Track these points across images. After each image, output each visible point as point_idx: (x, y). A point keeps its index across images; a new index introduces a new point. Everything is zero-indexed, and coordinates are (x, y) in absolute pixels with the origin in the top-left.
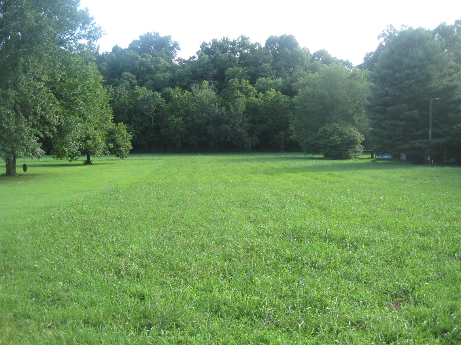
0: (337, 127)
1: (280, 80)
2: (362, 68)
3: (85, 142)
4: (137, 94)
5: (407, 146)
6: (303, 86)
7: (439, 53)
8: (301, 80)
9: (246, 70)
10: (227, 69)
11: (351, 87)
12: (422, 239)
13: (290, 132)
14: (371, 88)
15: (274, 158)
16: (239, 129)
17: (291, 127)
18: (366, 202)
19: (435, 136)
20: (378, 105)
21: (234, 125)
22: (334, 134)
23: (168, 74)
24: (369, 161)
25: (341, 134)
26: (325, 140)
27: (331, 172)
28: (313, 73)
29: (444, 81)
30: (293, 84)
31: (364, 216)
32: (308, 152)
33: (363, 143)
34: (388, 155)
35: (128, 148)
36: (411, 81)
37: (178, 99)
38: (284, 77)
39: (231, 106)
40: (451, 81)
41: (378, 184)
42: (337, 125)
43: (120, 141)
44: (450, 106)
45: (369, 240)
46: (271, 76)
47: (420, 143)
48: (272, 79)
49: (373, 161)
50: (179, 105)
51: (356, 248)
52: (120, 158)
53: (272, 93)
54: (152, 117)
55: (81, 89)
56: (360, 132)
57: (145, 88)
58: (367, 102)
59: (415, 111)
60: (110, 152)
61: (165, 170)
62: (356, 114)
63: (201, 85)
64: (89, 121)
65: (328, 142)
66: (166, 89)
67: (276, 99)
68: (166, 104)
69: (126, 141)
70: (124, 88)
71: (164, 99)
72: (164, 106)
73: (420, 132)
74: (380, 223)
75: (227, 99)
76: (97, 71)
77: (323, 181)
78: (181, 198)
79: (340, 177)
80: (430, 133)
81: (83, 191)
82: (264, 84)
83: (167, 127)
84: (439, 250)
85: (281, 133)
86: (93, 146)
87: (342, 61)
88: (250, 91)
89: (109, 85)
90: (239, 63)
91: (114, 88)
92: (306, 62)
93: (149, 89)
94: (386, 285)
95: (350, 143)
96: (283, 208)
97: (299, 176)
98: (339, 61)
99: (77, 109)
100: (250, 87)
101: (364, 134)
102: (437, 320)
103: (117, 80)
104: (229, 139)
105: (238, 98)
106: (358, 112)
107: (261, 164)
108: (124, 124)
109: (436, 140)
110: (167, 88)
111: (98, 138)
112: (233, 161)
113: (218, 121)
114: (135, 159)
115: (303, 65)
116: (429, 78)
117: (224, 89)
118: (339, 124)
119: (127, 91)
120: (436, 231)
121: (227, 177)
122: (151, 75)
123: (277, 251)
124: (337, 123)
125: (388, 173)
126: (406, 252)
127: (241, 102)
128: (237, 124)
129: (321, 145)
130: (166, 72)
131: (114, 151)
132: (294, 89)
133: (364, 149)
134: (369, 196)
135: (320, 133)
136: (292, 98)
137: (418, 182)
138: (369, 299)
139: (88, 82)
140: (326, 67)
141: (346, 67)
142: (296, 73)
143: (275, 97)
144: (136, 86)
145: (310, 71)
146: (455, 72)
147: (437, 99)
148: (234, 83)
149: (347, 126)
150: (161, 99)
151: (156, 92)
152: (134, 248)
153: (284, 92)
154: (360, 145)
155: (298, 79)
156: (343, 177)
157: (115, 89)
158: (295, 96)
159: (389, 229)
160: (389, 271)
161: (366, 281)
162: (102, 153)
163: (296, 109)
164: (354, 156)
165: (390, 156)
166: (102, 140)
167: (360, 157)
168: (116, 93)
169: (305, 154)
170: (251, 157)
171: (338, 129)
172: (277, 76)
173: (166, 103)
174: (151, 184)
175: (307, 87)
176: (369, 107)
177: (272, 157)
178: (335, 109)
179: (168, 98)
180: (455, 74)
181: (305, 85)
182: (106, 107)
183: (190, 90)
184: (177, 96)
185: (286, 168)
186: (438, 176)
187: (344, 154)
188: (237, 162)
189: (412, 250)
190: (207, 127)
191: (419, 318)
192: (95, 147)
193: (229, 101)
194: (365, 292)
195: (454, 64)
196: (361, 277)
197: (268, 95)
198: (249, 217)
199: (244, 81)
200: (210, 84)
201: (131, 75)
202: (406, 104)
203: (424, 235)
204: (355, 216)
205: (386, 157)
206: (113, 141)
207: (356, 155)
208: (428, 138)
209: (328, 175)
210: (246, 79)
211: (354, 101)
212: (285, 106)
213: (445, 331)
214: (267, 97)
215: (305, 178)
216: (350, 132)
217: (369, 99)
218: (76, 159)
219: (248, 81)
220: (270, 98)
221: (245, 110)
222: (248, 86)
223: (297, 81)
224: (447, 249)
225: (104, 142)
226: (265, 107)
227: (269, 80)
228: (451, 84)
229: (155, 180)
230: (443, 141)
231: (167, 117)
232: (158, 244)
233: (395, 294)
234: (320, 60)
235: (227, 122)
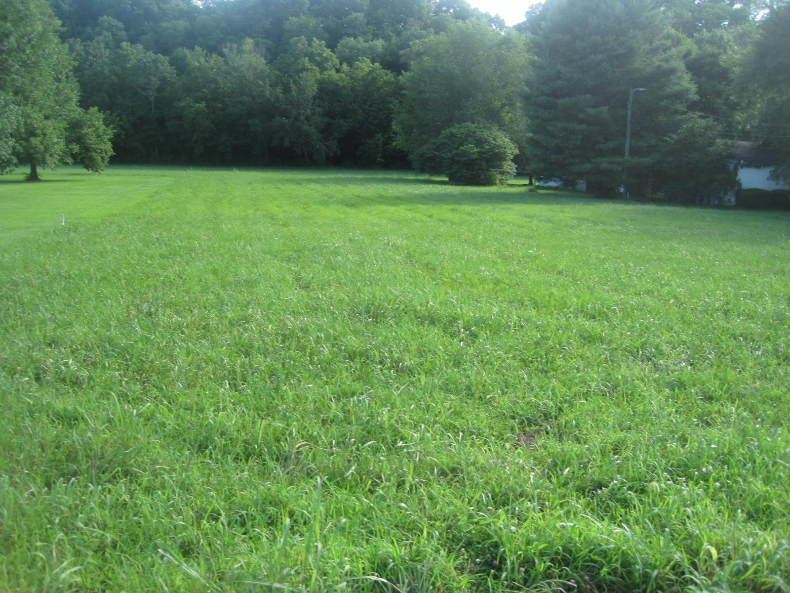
0: (473, 130)
1: (379, 44)
2: (523, 31)
3: (27, 140)
4: (125, 58)
5: (587, 167)
6: (419, 54)
7: (650, 11)
8: (417, 45)
9: (322, 22)
10: (287, 19)
11: (501, 61)
12: (588, 324)
13: (392, 135)
14: (533, 63)
15: (364, 179)
16: (306, 127)
17: (394, 127)
18: (505, 258)
19: (634, 152)
20: (544, 94)
21: (296, 119)
22: (466, 140)
23: (182, 24)
24: (523, 189)
25: (479, 142)
26: (450, 152)
27: (456, 207)
28: (437, 33)
29: (654, 59)
30: (402, 52)
31: (497, 282)
32: (422, 171)
33: (516, 160)
34: (555, 181)
35: (106, 153)
36: (601, 56)
37: (199, 69)
38: (387, 39)
39: (292, 85)
40: (666, 61)
41: (533, 230)
42: (472, 126)
43: (92, 141)
44: (661, 103)
45: (499, 324)
46: (365, 35)
47: (610, 163)
48: (366, 41)
49: (531, 190)
50: (200, 80)
51: (474, 336)
52: (91, 172)
53: (365, 66)
54: (152, 99)
55: (17, 42)
56: (512, 139)
57: (140, 47)
58: (526, 89)
59: (605, 109)
60: (72, 161)
61: (169, 194)
62: (507, 108)
63: (240, 45)
64: (34, 103)
65: (456, 154)
66: (177, 50)
67: (371, 77)
68: (178, 78)
69: (102, 140)
70: (102, 45)
71: (174, 67)
72: (173, 80)
73: (611, 145)
74: (524, 295)
75: (286, 72)
76: (50, 11)
77: (441, 220)
78: (185, 243)
79: (470, 214)
80: (627, 147)
81: (14, 229)
82: (352, 49)
83: (180, 118)
84: (615, 344)
85: (379, 136)
86: (42, 148)
87: (487, 15)
88: (326, 60)
89: (75, 39)
90: (309, 9)
91: (83, 44)
92: (426, 13)
93: (147, 49)
94: (515, 403)
95: (494, 159)
96: (361, 264)
97: (401, 211)
98: (482, 15)
99: (8, 79)
100: (327, 52)
101: (518, 144)
102: (590, 466)
103: (89, 29)
104: (287, 143)
105: (305, 72)
106: (510, 105)
107: (339, 188)
108: (99, 111)
109: (636, 160)
110: (180, 49)
111: (51, 134)
112: (291, 181)
113: (270, 110)
114: (120, 173)
115: (420, 19)
116: (630, 52)
117: (282, 55)
118: (476, 125)
119: (108, 50)
120: (614, 311)
121: (276, 209)
122: (151, 24)
123: (335, 339)
124: (473, 123)
125: (553, 211)
126: (560, 345)
127: (311, 80)
128: (302, 118)
129: (445, 159)
130: (179, 19)
131: (81, 159)
132: (402, 60)
133: (516, 169)
134: (512, 248)
135: (444, 138)
136: (398, 76)
137: (599, 228)
138: (481, 427)
139: (29, 29)
140: (460, 23)
141: (494, 27)
142: (408, 33)
143: (370, 72)
144: (124, 43)
145: (432, 30)
146: (674, 46)
147: (641, 89)
148: (299, 45)
149: (490, 129)
150: (169, 68)
151: (160, 55)
152: (79, 330)
153: (386, 65)
154: (510, 163)
155: (410, 43)
156: (476, 215)
157: (85, 46)
158: (403, 72)
159: (536, 305)
160: (523, 378)
161: (482, 395)
162: (59, 161)
163: (405, 95)
164: (500, 180)
165: (559, 183)
166: (58, 137)
167: (510, 182)
168: (88, 53)
169: (416, 175)
170: (324, 176)
171: (475, 132)
172: (376, 36)
173: (178, 75)
174: (139, 218)
175: (425, 58)
176: (527, 98)
177: (360, 176)
178: (471, 99)
179: (181, 66)
180: (673, 49)
181: (422, 54)
182: (67, 77)
183: (222, 55)
184: (197, 64)
185: (382, 196)
186: (634, 220)
187: (482, 177)
188: (298, 184)
189: (569, 343)
190: (250, 121)
191: (559, 463)
192: (46, 149)
193: (290, 76)
194: (477, 415)
195: (673, 31)
196: (473, 389)
197: (357, 69)
198: (298, 280)
199: (317, 41)
200: (257, 44)
201: (115, 22)
202: (589, 96)
203: (594, 317)
204: (483, 281)
205: (552, 184)
206: (79, 140)
207: (502, 179)
208: (622, 154)
209: (453, 210)
210: (320, 39)
211: (504, 86)
212: (386, 89)
213: (600, 486)
214: (357, 72)
215: (410, 215)
216: (494, 139)
217: (528, 83)
218: (11, 171)
219: (323, 42)
220: (361, 74)
221: (317, 93)
222: (323, 50)
223: (409, 46)
224: (627, 342)
225: (62, 142)
226: (352, 90)
227: (360, 43)
228: (665, 66)
229: (149, 211)
230: (646, 160)
231: (179, 100)
232: (125, 323)
233: (528, 419)
234: (451, 11)
235: (284, 114)
